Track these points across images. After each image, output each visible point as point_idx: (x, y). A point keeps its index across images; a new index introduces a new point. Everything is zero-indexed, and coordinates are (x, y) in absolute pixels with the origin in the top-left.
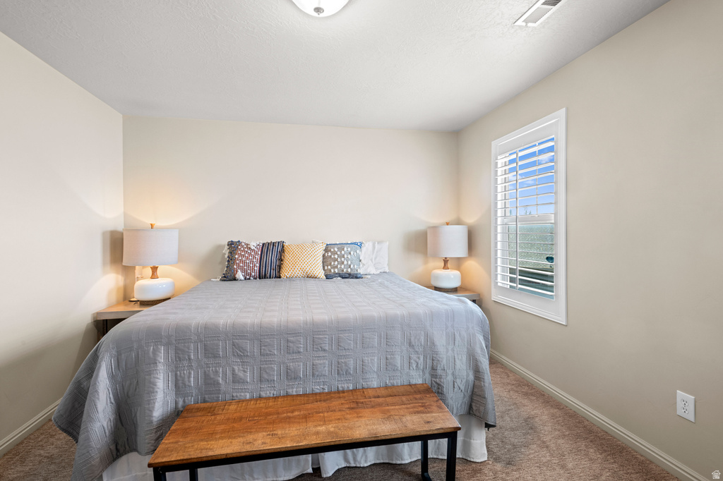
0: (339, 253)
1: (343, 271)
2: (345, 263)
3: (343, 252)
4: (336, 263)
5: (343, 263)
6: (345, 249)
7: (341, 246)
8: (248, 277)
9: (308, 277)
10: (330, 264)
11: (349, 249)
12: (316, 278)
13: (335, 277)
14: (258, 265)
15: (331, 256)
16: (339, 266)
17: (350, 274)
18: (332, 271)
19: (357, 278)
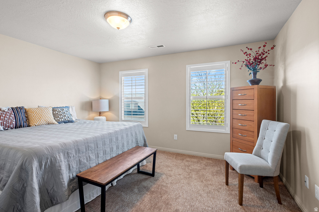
0: (62, 111)
1: (66, 119)
2: (66, 116)
3: (64, 111)
4: (62, 116)
5: (65, 116)
6: (65, 110)
7: (62, 108)
8: (6, 128)
9: (48, 124)
10: (59, 117)
11: (66, 110)
12: (54, 124)
13: (62, 123)
14: (14, 120)
15: (58, 113)
16: (63, 118)
17: (69, 121)
18: (60, 120)
19: (72, 122)
